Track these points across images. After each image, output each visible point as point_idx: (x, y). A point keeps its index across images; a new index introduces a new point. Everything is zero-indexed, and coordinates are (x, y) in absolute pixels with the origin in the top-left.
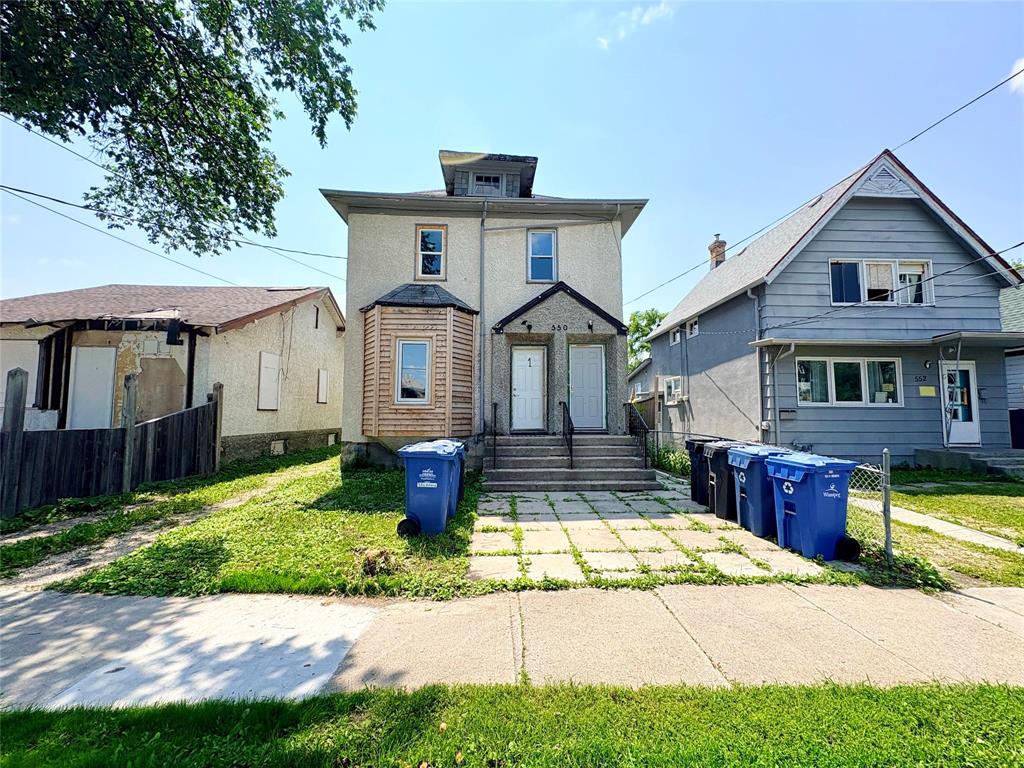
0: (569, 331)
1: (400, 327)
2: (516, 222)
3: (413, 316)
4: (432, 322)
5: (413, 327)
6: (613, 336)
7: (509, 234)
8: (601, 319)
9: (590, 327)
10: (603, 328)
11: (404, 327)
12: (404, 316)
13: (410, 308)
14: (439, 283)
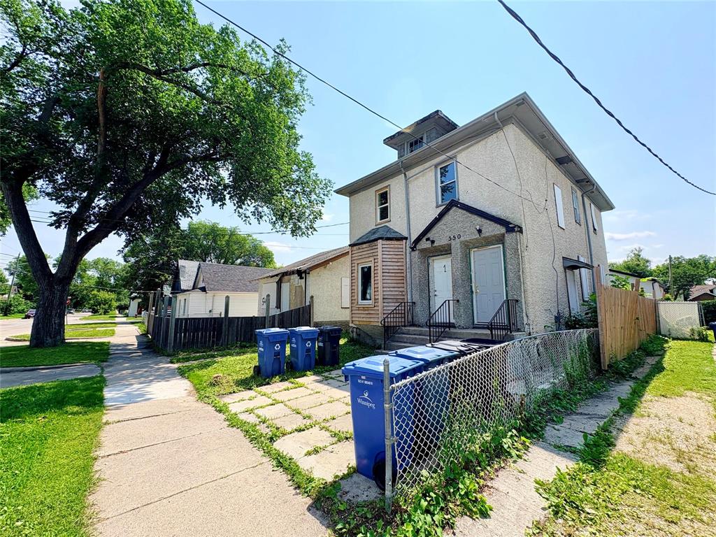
0: (462, 239)
1: (360, 257)
3: (364, 250)
4: (372, 251)
5: (364, 256)
6: (503, 235)
7: (423, 176)
8: (489, 222)
9: (480, 231)
10: (492, 229)
13: (363, 245)
14: (387, 224)
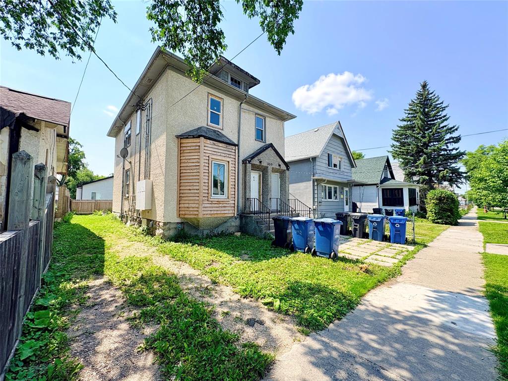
0: (273, 166)
1: (213, 153)
2: (252, 109)
3: (220, 148)
4: (228, 153)
5: (219, 154)
6: (285, 170)
7: (249, 114)
8: (282, 162)
9: (279, 166)
10: (283, 166)
11: (215, 153)
12: (215, 147)
13: (218, 143)
